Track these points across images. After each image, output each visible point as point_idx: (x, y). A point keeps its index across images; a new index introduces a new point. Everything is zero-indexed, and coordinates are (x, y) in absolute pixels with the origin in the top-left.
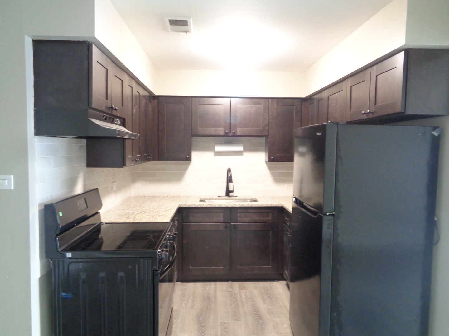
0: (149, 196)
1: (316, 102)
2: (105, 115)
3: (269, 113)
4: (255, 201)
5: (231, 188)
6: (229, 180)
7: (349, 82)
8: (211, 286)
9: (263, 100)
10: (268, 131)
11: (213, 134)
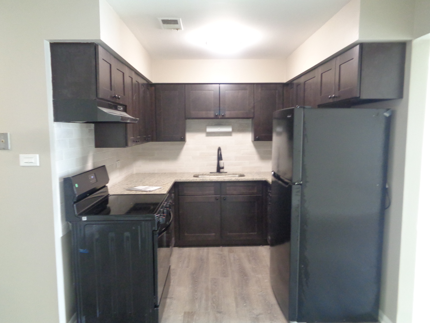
0: (150, 173)
1: (295, 86)
2: (110, 103)
3: (254, 97)
4: (243, 176)
5: (221, 165)
6: (220, 158)
7: (320, 70)
8: (204, 251)
9: (249, 85)
10: (254, 113)
11: (204, 116)
